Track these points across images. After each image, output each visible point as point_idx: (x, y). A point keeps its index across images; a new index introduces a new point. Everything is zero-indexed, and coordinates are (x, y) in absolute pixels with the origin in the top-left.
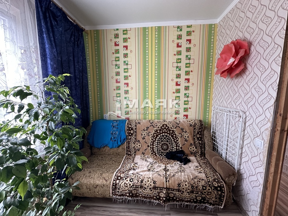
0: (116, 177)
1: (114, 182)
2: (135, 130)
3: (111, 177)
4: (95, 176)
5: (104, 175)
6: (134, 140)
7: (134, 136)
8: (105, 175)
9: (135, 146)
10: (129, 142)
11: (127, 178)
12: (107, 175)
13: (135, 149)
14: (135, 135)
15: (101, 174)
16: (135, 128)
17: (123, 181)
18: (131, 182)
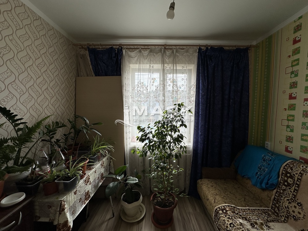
0: (223, 207)
1: (218, 209)
2: (297, 181)
3: (220, 203)
4: (212, 191)
5: (217, 197)
6: (291, 196)
7: (292, 191)
8: (219, 197)
9: (289, 207)
10: (281, 193)
11: (230, 219)
12: (220, 199)
13: (288, 212)
14: (295, 189)
15: (216, 194)
16: (298, 179)
17: (225, 217)
18: (231, 226)
